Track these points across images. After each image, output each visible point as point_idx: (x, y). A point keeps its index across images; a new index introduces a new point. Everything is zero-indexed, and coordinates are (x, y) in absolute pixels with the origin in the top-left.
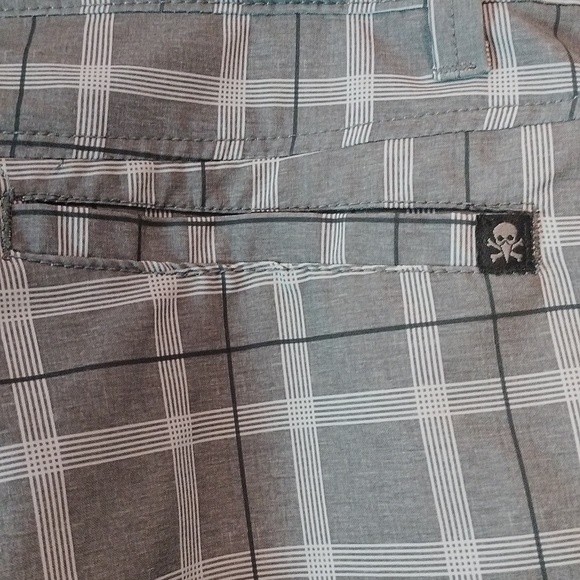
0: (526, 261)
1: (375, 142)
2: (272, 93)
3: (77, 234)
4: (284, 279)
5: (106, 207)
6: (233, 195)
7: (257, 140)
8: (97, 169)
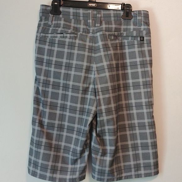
0: (143, 40)
1: (133, 31)
2: (125, 27)
3: (113, 37)
4: (126, 41)
5: (114, 36)
6: (122, 35)
7: (124, 31)
8: (114, 33)
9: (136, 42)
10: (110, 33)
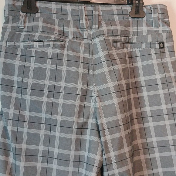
0: (163, 47)
1: (147, 35)
2: (135, 29)
3: (118, 45)
4: (137, 50)
5: (121, 42)
6: (131, 40)
7: (134, 35)
8: (120, 38)
9: (153, 51)
10: (114, 38)
